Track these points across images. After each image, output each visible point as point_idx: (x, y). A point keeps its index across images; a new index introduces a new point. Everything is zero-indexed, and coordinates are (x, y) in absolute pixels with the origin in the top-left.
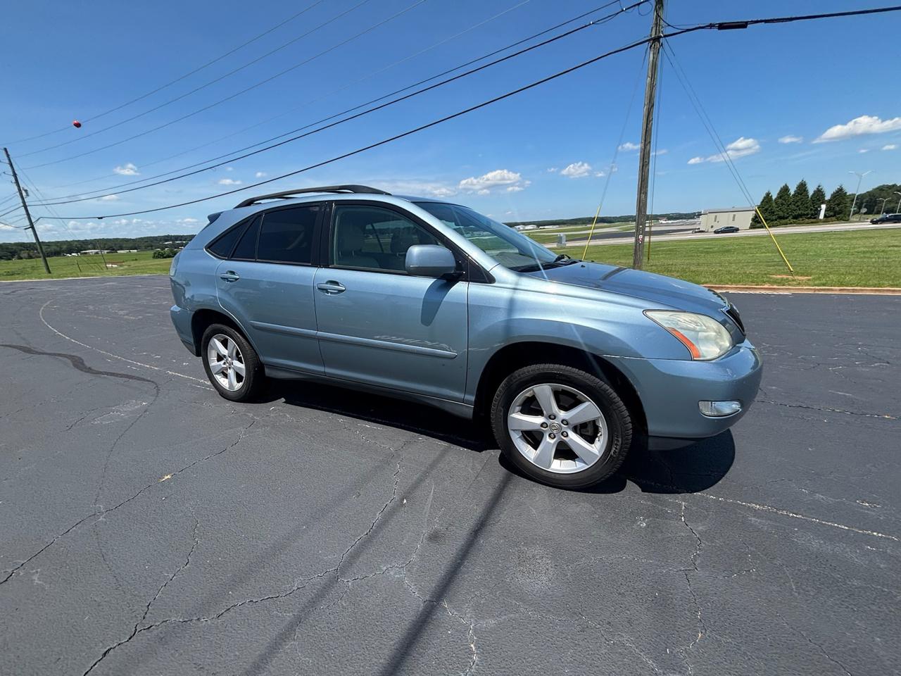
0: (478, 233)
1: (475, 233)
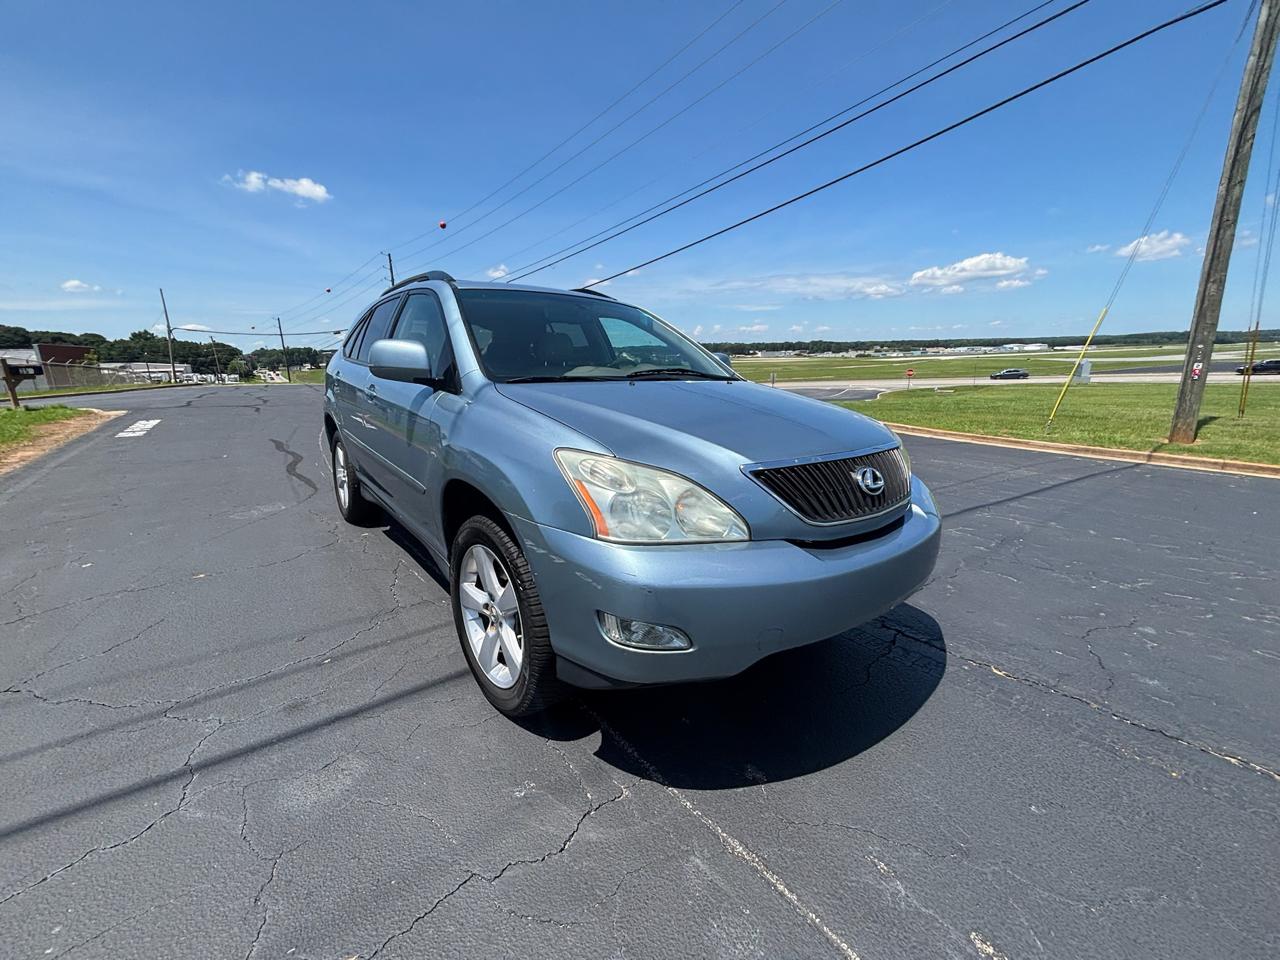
0: (935, 349)
1: (927, 349)
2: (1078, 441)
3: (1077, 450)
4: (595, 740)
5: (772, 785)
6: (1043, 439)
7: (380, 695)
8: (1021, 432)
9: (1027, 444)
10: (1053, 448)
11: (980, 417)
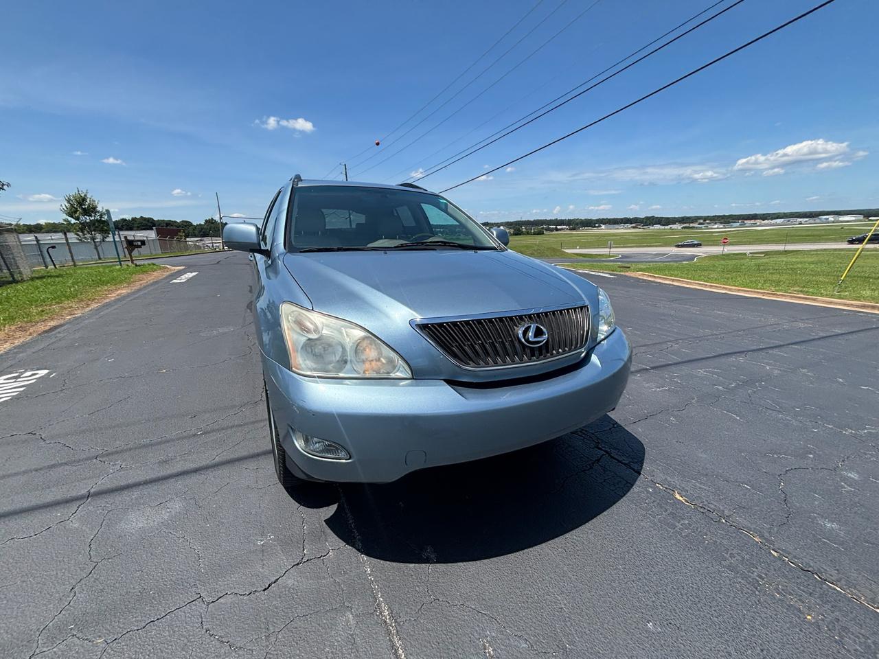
0: (753, 222)
1: (746, 222)
2: (865, 299)
3: (864, 306)
4: (331, 510)
5: (438, 565)
6: (832, 296)
7: (218, 459)
8: (811, 290)
9: (814, 300)
10: (840, 304)
11: (776, 277)
